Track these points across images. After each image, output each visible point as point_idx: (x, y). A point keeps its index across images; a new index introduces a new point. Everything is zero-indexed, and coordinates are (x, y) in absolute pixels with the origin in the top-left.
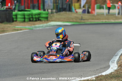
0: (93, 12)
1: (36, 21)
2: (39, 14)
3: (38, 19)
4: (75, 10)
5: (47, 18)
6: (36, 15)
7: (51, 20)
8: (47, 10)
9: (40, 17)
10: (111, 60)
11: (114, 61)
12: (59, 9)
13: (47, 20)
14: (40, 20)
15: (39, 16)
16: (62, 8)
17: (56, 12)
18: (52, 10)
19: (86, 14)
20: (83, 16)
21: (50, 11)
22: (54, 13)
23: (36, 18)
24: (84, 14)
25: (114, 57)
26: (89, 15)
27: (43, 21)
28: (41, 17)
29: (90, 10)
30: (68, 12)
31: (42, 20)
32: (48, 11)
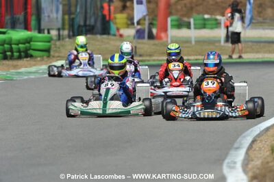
0: (163, 35)
1: (20, 58)
2: (28, 41)
3: (24, 53)
4: (118, 30)
5: (48, 51)
6: (18, 43)
7: (57, 54)
8: (46, 31)
9: (30, 49)
10: (224, 160)
11: (235, 163)
12: (76, 27)
13: (49, 57)
14: (31, 56)
15: (27, 45)
16: (85, 25)
17: (69, 37)
18: (59, 30)
19: (146, 40)
20: (138, 46)
21: (54, 33)
22: (63, 39)
23: (19, 51)
24: (140, 41)
25: (232, 152)
26: (152, 42)
27: (39, 59)
28: (33, 47)
29: (154, 31)
30: (99, 37)
31: (36, 57)
32: (49, 33)
